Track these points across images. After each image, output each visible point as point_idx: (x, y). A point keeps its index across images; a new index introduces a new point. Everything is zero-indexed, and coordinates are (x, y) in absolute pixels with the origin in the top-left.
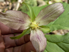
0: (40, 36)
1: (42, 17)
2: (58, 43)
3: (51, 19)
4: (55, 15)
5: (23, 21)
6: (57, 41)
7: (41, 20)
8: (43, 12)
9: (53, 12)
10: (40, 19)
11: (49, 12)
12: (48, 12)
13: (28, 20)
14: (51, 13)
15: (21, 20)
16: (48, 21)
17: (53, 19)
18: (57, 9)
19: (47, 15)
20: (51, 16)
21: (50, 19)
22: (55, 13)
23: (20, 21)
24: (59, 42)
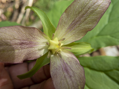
0: (69, 64)
1: (67, 27)
2: (109, 73)
3: (87, 26)
4: (93, 17)
5: (30, 43)
6: (107, 69)
7: (67, 32)
8: (68, 16)
9: (86, 12)
10: (64, 30)
11: (79, 13)
12: (77, 12)
13: (39, 38)
14: (84, 14)
15: (24, 42)
16: (82, 32)
17: (90, 25)
18: (94, 4)
19: (77, 19)
20: (85, 19)
21: (84, 26)
22: (92, 12)
23: (22, 44)
24: (111, 70)
